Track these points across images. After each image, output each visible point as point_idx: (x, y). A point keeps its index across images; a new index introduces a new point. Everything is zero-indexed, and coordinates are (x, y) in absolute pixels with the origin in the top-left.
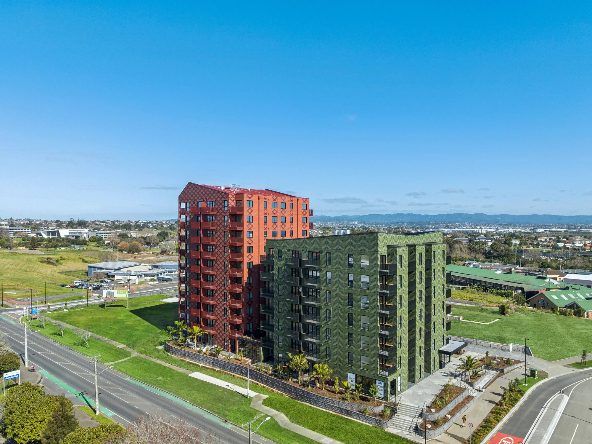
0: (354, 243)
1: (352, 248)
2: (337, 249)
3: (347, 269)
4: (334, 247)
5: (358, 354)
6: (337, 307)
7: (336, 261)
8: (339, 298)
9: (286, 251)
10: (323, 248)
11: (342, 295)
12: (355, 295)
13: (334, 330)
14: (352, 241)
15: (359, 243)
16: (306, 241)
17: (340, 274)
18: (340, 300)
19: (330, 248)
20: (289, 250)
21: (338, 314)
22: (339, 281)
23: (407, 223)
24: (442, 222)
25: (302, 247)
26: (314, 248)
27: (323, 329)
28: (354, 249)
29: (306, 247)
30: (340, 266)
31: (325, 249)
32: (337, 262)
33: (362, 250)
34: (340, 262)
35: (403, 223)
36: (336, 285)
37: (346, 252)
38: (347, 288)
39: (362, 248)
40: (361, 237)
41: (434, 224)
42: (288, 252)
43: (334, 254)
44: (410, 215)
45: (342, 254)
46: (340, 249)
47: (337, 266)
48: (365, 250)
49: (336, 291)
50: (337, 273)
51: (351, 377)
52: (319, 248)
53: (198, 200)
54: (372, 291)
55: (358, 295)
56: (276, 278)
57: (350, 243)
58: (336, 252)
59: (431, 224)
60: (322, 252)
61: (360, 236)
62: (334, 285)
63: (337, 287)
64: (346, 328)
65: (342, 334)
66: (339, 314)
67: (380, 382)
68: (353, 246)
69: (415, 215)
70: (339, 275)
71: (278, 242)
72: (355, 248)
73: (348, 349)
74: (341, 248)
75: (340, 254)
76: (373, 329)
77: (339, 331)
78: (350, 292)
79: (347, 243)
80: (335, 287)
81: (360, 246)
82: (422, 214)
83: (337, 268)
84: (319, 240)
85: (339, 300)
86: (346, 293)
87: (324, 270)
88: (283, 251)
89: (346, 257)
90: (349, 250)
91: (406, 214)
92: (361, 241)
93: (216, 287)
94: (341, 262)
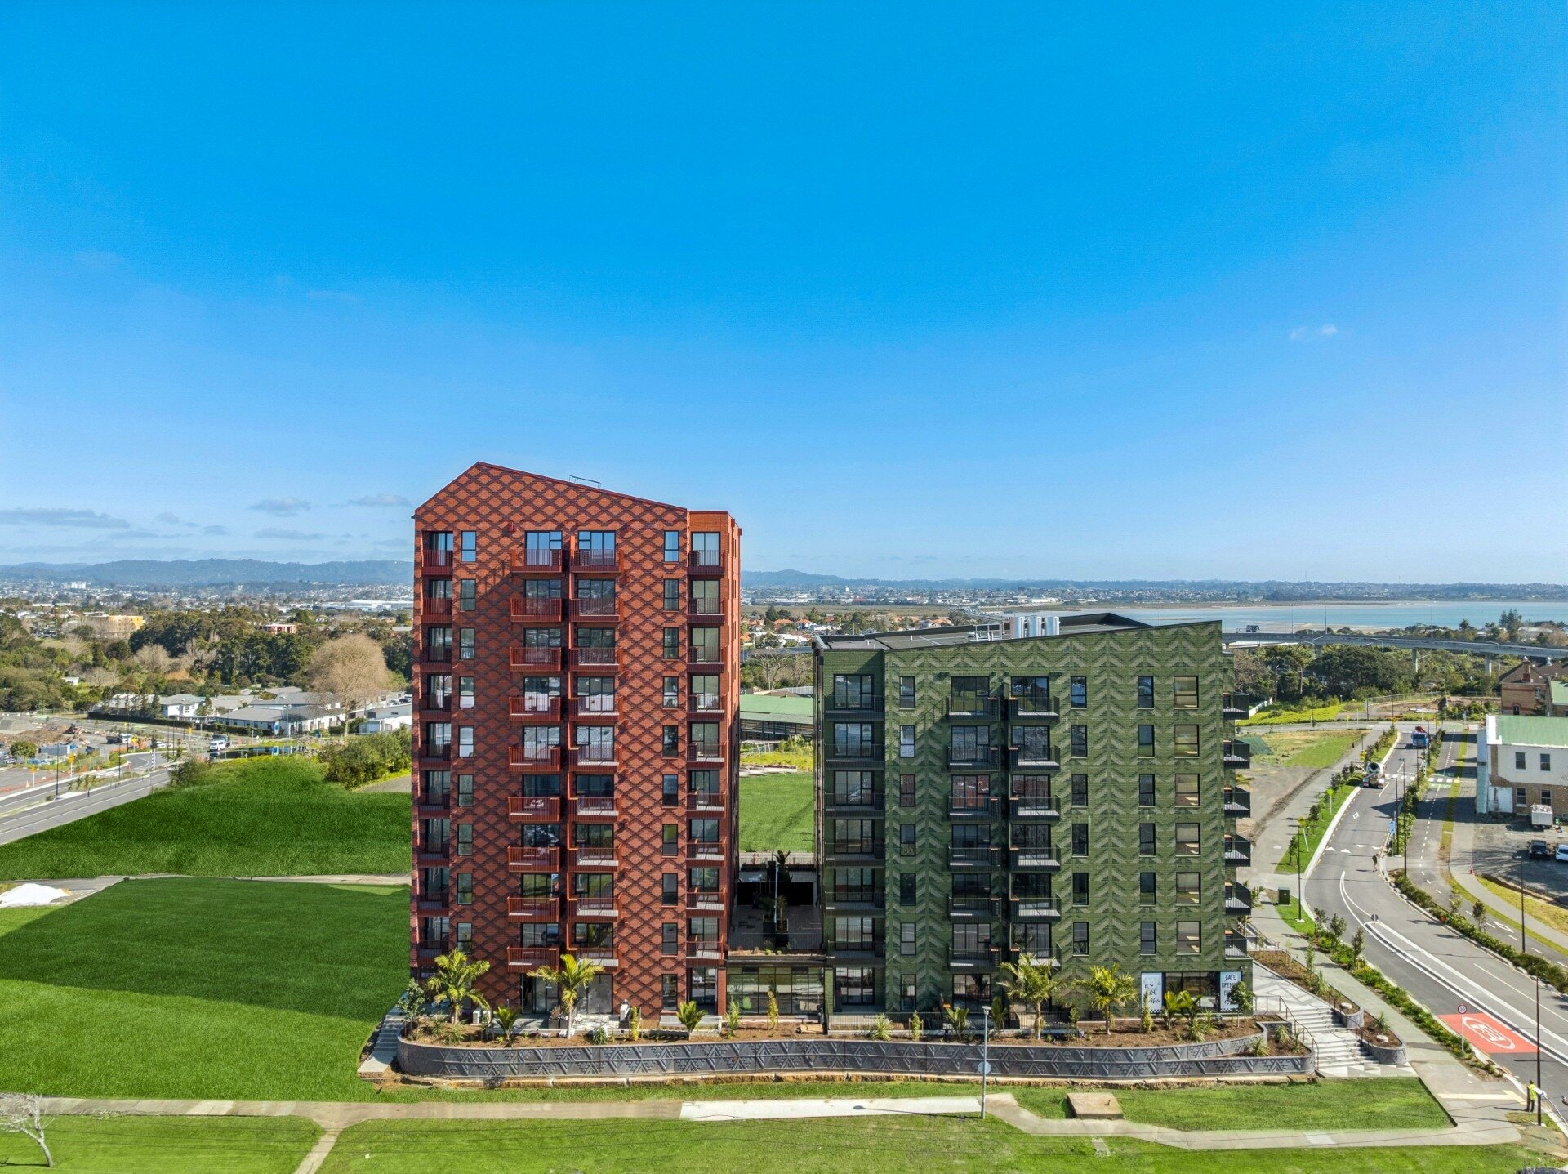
0: (1156, 649)
1: (1149, 660)
2: (1104, 665)
3: (1134, 713)
4: (1095, 660)
5: (1170, 919)
6: (1106, 812)
7: (1101, 695)
8: (1114, 790)
9: (931, 677)
10: (1062, 664)
11: (1121, 780)
12: (1161, 776)
13: (1100, 872)
14: (1148, 644)
15: (1170, 649)
16: (1002, 649)
17: (1115, 727)
18: (1117, 793)
19: (1082, 664)
20: (941, 676)
21: (1110, 830)
22: (1113, 747)
23: (245, 585)
24: (342, 582)
25: (987, 665)
26: (1031, 666)
27: (1063, 878)
28: (1155, 664)
29: (1003, 665)
30: (1113, 708)
31: (1066, 666)
32: (1104, 698)
33: (1177, 665)
34: (1112, 698)
35: (232, 585)
36: (1104, 758)
37: (1131, 673)
38: (1135, 762)
39: (1177, 659)
40: (1176, 633)
41: (320, 587)
42: (938, 683)
43: (1095, 678)
44: (249, 565)
45: (1120, 677)
46: (1112, 665)
47: (1105, 708)
48: (1185, 665)
49: (1102, 772)
50: (1105, 725)
51: (1149, 982)
52: (1047, 667)
53: (528, 526)
54: (1208, 762)
55: (1169, 776)
56: (894, 757)
57: (1144, 650)
58: (1099, 674)
59: (314, 588)
60: (1059, 675)
61: (1171, 632)
62: (1096, 759)
63: (1105, 763)
64: (1136, 861)
65: (1121, 879)
66: (1114, 829)
67: (1229, 974)
68: (1153, 656)
69: (262, 565)
70: (1113, 731)
71: (899, 654)
72: (1158, 660)
73: (1138, 916)
74: (1118, 664)
75: (1113, 677)
76: (1212, 852)
77: (1115, 873)
78: (1146, 770)
79: (1134, 648)
80: (1099, 762)
81: (1173, 656)
82: (280, 562)
83: (1105, 714)
84: (1048, 645)
85: (1113, 795)
86: (1133, 776)
87: (1064, 723)
88: (918, 680)
89: (1132, 686)
90: (1140, 665)
91: (235, 563)
92: (1176, 643)
93: (624, 811)
94: (1119, 697)
